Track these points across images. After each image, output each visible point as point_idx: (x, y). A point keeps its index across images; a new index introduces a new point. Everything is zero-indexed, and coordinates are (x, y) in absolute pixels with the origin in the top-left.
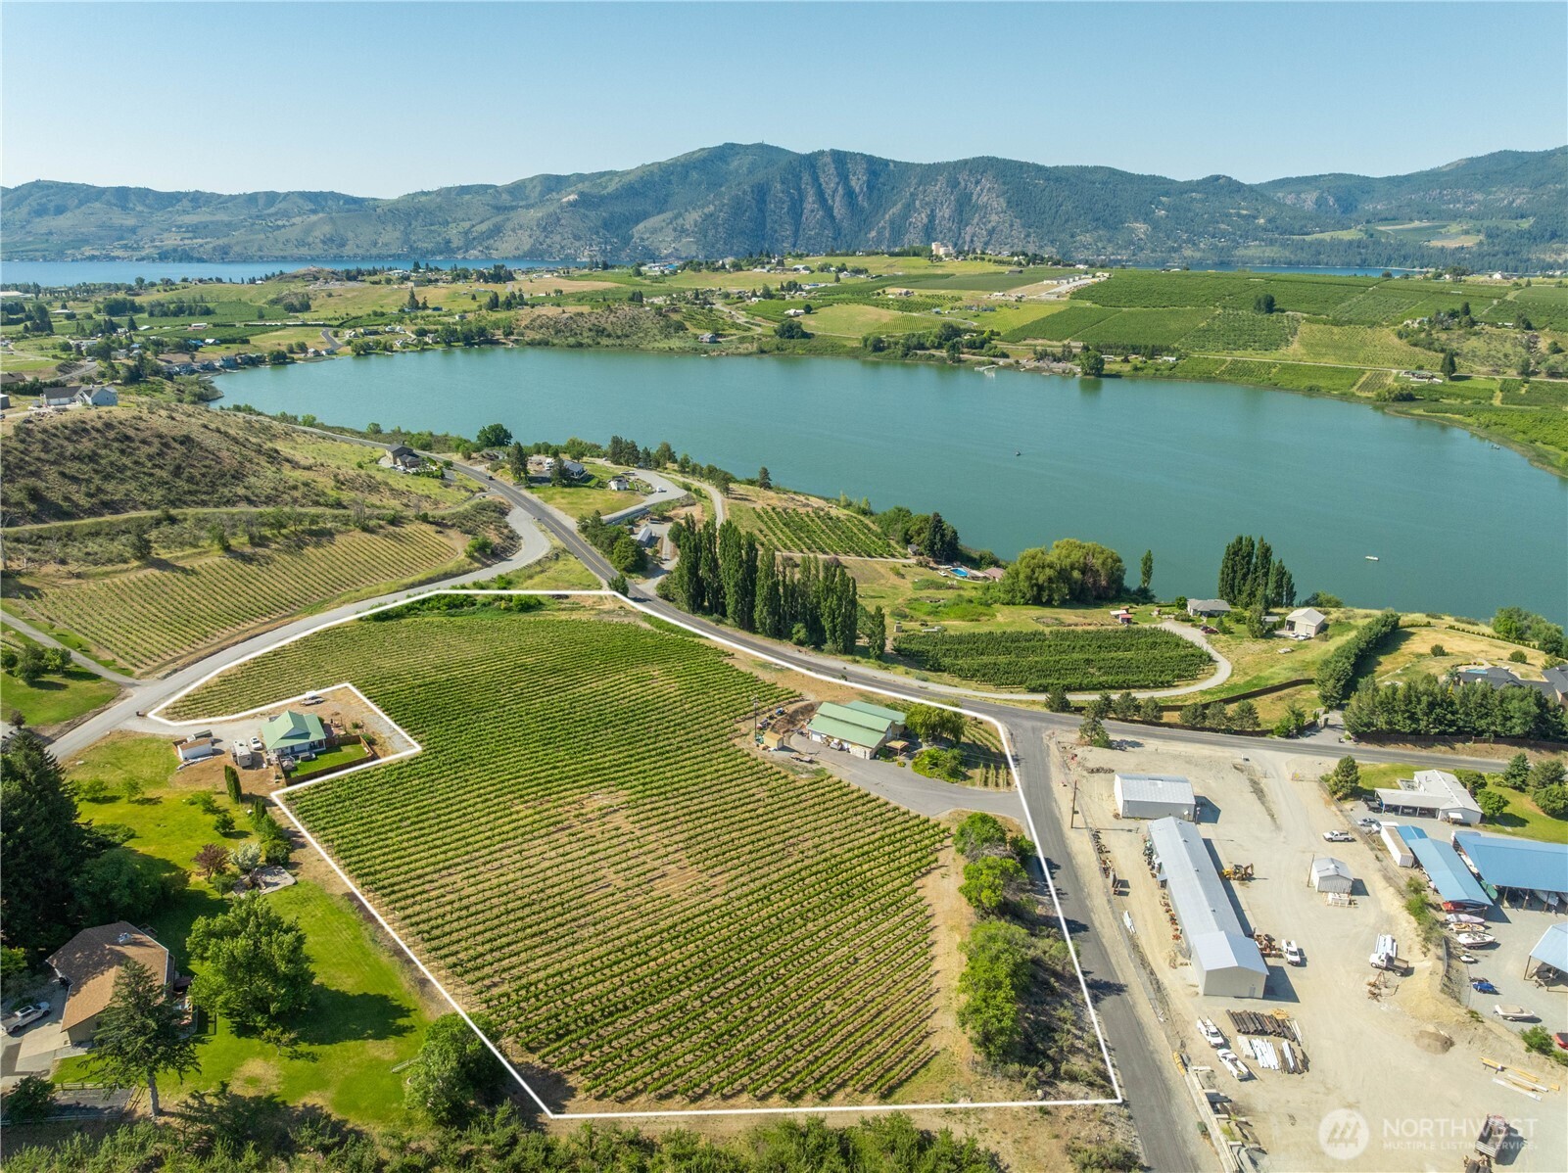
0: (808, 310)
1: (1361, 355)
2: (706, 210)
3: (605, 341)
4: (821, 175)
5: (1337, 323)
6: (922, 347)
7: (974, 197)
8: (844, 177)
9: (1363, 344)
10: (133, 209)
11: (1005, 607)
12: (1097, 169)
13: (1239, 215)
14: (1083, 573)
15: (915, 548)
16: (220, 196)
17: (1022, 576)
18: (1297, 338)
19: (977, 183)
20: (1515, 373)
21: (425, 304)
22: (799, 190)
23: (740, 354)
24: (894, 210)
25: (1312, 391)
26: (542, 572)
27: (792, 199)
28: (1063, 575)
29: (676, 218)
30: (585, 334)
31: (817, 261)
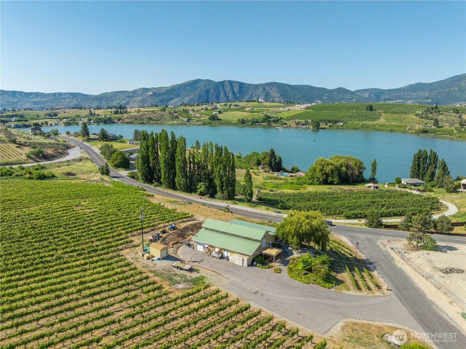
0: (220, 112)
1: (405, 121)
2: (191, 97)
3: (151, 122)
4: (225, 87)
5: (393, 113)
6: (258, 122)
7: (270, 93)
8: (232, 88)
9: (404, 118)
10: (17, 97)
11: (310, 186)
12: (306, 86)
13: (348, 98)
14: (347, 168)
15: (262, 166)
16: (44, 94)
17: (318, 170)
18: (382, 117)
19: (271, 89)
20: (458, 125)
21: (94, 114)
22: (219, 91)
23: (197, 125)
24: (247, 97)
25: (392, 131)
26: (68, 165)
27: (217, 94)
28: (338, 169)
29: (182, 99)
30: (145, 120)
31: (222, 104)
